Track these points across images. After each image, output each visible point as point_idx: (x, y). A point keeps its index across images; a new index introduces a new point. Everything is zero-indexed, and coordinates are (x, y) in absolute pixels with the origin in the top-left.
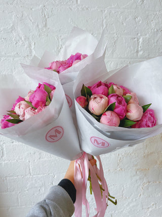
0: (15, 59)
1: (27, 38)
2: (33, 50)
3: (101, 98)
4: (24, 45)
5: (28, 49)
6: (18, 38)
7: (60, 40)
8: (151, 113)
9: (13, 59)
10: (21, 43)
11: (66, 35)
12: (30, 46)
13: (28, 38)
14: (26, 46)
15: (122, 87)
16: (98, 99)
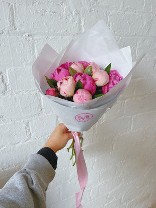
0: (63, 38)
1: (77, 13)
2: (83, 27)
3: (67, 80)
4: (74, 21)
5: (78, 25)
6: (68, 12)
7: (108, 16)
8: (114, 72)
9: (62, 38)
10: (72, 18)
11: (114, 11)
12: (80, 22)
13: (79, 13)
14: (76, 22)
15: (80, 62)
16: (65, 82)
